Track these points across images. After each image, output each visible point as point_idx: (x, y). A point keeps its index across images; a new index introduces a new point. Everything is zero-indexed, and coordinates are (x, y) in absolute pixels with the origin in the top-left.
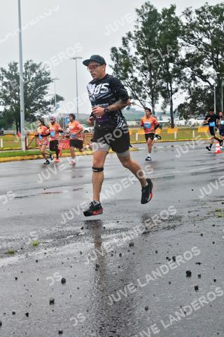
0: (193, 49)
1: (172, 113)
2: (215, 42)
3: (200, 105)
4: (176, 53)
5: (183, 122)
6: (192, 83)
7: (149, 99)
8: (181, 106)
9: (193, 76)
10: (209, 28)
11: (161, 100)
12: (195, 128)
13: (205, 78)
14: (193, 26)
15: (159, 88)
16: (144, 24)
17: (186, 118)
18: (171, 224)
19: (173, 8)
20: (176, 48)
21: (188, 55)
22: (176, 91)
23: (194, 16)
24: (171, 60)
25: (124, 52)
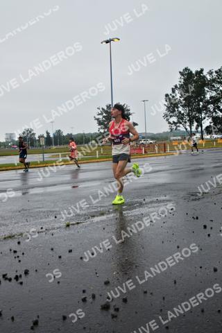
0: (214, 94)
1: (202, 132)
4: (204, 96)
5: (208, 137)
6: (214, 114)
7: (188, 124)
8: (207, 128)
9: (214, 109)
11: (195, 124)
12: (216, 140)
14: (214, 80)
15: (194, 117)
16: (184, 80)
17: (211, 134)
19: (202, 70)
20: (204, 93)
21: (211, 97)
22: (204, 118)
23: (214, 74)
24: (201, 100)
25: (173, 96)
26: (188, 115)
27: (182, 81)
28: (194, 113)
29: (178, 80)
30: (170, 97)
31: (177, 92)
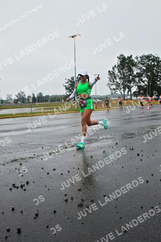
0: (139, 71)
1: (131, 95)
2: (147, 68)
3: (142, 92)
5: (135, 98)
6: (139, 84)
7: (122, 90)
8: (135, 92)
9: (139, 81)
10: (145, 63)
11: (127, 90)
13: (143, 82)
14: (139, 63)
15: (126, 86)
16: (121, 62)
17: (136, 97)
18: (131, 136)
19: (131, 56)
20: (133, 71)
21: (137, 73)
23: (139, 59)
24: (131, 75)
25: (113, 72)
26: (123, 84)
27: (119, 62)
28: (126, 83)
29: (117, 62)
30: (111, 72)
31: (116, 69)
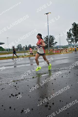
25: (70, 33)
26: (75, 39)
27: (73, 27)
30: (69, 33)
31: (71, 31)
